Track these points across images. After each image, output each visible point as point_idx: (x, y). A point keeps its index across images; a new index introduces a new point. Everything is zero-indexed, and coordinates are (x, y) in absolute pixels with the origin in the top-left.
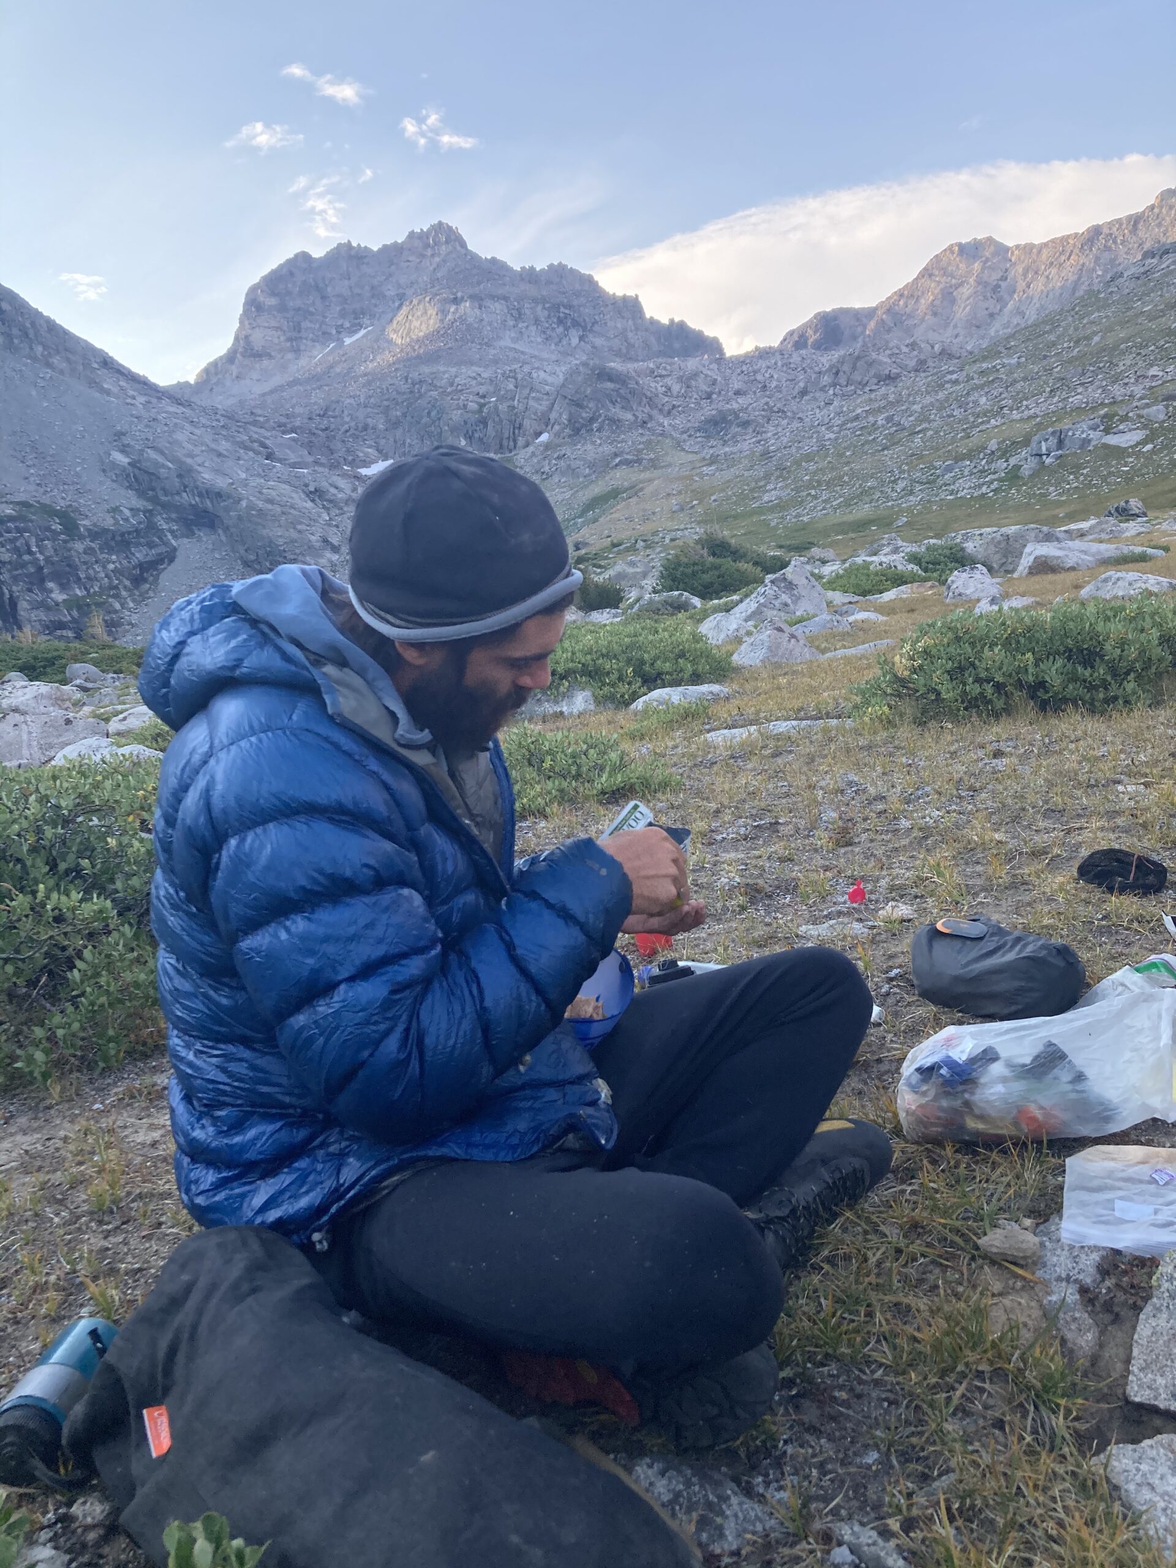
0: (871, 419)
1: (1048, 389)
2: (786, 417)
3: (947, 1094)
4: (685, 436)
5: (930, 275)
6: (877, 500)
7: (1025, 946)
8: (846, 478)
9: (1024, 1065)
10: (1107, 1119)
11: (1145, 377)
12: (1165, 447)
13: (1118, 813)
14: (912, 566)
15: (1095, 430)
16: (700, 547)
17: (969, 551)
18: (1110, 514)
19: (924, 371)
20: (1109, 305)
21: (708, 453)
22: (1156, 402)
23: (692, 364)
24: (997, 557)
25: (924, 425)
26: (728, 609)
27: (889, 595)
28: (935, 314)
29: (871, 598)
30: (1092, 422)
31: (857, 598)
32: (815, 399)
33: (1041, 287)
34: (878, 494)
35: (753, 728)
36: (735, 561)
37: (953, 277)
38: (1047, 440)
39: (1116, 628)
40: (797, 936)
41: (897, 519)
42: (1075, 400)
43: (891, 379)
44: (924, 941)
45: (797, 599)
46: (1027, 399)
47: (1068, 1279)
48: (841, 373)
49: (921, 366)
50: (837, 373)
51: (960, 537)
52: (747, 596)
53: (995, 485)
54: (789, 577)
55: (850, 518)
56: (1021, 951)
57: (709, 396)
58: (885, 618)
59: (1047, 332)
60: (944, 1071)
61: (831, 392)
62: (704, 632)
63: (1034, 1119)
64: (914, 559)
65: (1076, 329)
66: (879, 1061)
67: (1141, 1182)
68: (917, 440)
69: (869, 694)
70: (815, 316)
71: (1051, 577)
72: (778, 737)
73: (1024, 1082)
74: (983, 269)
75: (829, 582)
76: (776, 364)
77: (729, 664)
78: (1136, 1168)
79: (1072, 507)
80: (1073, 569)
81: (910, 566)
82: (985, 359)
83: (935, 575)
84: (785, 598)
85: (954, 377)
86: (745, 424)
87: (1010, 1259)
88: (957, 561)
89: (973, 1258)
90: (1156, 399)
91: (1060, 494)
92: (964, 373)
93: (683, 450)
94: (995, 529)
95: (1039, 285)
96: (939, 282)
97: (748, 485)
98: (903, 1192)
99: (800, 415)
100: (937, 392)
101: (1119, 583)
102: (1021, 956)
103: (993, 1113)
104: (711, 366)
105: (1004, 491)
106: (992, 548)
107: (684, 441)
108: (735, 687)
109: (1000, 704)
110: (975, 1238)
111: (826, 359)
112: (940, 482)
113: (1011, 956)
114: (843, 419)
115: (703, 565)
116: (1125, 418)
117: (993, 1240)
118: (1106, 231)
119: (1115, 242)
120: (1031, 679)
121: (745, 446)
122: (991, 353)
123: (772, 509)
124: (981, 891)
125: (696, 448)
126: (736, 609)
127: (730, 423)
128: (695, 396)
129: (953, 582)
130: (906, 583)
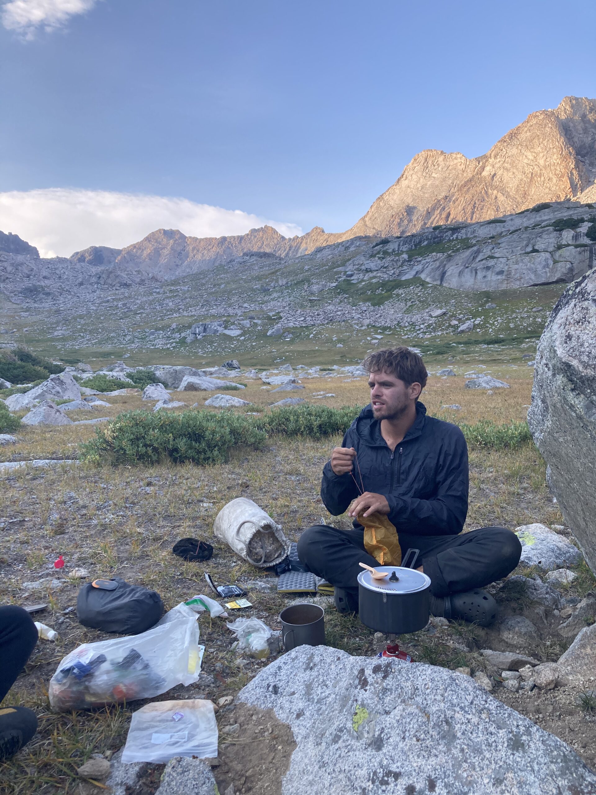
0: (115, 303)
1: (201, 304)
2: (71, 294)
3: (76, 683)
4: (12, 295)
5: (149, 241)
6: (115, 344)
7: (135, 594)
8: (100, 330)
9: (119, 663)
10: (157, 688)
11: (242, 307)
12: (249, 339)
13: (197, 518)
14: (128, 379)
15: (220, 326)
16: (13, 355)
17: (157, 375)
18: (224, 366)
19: (143, 285)
20: (228, 273)
21: (25, 305)
22: (246, 319)
23: (20, 258)
24: (171, 380)
25: (141, 311)
26: (24, 391)
27: (115, 393)
28: (150, 259)
29: (106, 393)
30: (219, 323)
31: (98, 393)
32: (87, 288)
33: (200, 258)
34: (116, 341)
35: (23, 463)
36: (33, 365)
37: (160, 244)
38: (199, 327)
39: (212, 425)
40: (20, 589)
41: (125, 354)
42: (213, 311)
43: (126, 285)
44: (85, 592)
45: (65, 390)
46: (191, 307)
47: (121, 784)
48: (101, 278)
49: (142, 282)
50: (99, 278)
51: (153, 368)
52: (37, 385)
53: (174, 345)
54: (62, 378)
55: (101, 350)
56: (132, 597)
57: (28, 277)
58: (110, 405)
59: (201, 278)
60: (75, 671)
61: (96, 286)
62: (7, 404)
63: (121, 692)
64: (129, 376)
65: (214, 280)
66: (49, 664)
67: (167, 721)
68: (138, 317)
69: (90, 448)
70: (91, 248)
71: (194, 393)
72: (36, 469)
73: (117, 672)
74: (174, 243)
75: (84, 383)
76: (67, 267)
77: (19, 423)
78: (166, 714)
79: (209, 360)
80: (205, 390)
81: (128, 380)
82: (172, 285)
83: (140, 385)
84: (58, 389)
85: (158, 290)
86: (48, 294)
87: (94, 777)
88: (151, 380)
89: (74, 780)
90: (246, 317)
91: (203, 353)
92: (163, 290)
93: (11, 301)
94: (170, 367)
95: (199, 257)
96: (153, 245)
97: (46, 325)
98: (44, 744)
99: (78, 295)
100: (149, 296)
101: (223, 400)
102: (133, 599)
103: (100, 691)
104: (31, 261)
105: (178, 348)
106: (168, 376)
107: (12, 297)
108: (20, 437)
109: (155, 458)
110: (76, 768)
111: (94, 270)
112: (147, 339)
113: (126, 600)
114: (101, 301)
115: (15, 364)
116: (233, 324)
117: (86, 768)
118: (228, 240)
119: (232, 246)
120: (171, 447)
121: (47, 305)
122: (175, 283)
123: (58, 340)
124: (126, 560)
125: (18, 302)
126: (30, 392)
127: (40, 292)
128: (20, 275)
129: (147, 390)
130: (124, 388)
